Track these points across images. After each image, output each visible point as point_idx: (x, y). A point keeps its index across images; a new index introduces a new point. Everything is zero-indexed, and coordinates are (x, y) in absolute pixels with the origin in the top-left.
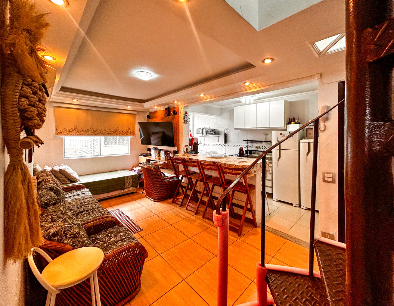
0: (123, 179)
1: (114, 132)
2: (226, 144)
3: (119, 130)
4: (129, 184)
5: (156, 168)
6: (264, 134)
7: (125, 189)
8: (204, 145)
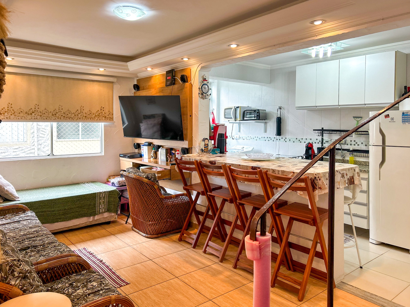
0: (93, 197)
1: (76, 114)
2: (280, 137)
3: (84, 112)
4: (102, 207)
5: (152, 178)
6: (354, 117)
7: (96, 216)
8: (238, 138)
